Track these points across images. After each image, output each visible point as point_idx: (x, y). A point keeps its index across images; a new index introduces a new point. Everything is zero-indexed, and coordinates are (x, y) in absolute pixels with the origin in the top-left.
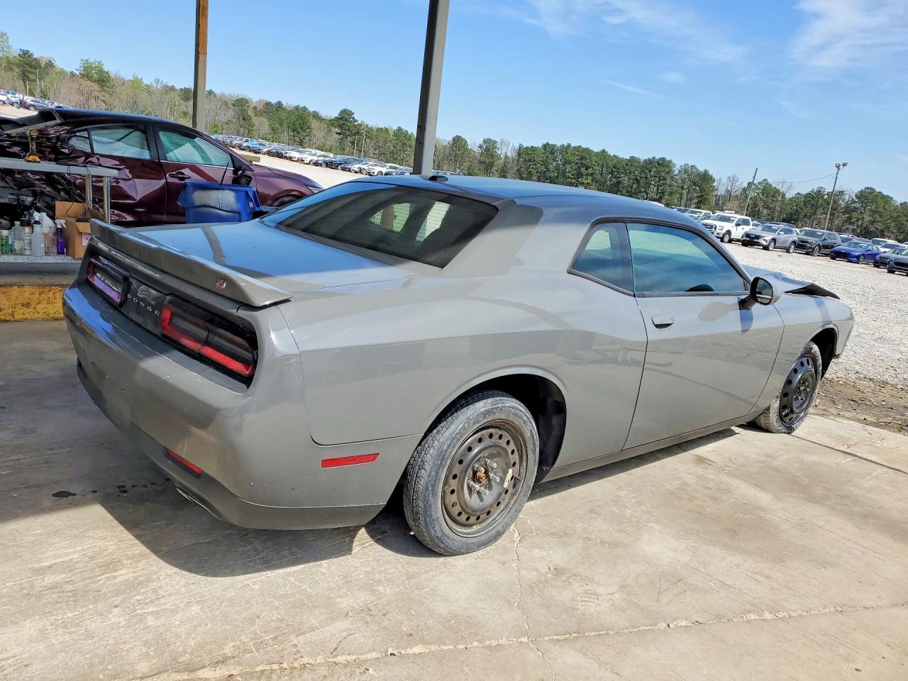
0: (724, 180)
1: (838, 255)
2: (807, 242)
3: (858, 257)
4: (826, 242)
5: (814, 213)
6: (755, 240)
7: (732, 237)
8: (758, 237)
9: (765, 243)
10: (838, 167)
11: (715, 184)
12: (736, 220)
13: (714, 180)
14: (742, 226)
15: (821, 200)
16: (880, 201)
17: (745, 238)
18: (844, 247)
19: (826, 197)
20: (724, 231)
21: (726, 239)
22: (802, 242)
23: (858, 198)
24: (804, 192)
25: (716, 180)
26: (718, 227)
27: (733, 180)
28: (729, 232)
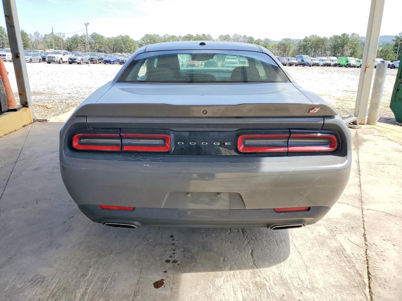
0: (33, 35)
1: (106, 62)
2: (93, 59)
3: (114, 62)
4: (100, 57)
5: (77, 46)
6: (74, 61)
7: (63, 61)
8: (75, 59)
9: (78, 61)
10: (85, 24)
11: (29, 37)
12: (62, 53)
13: (28, 35)
14: (66, 55)
15: (78, 40)
16: (100, 38)
17: (70, 60)
18: (107, 59)
19: (80, 38)
20: (59, 59)
21: (61, 62)
22: (91, 58)
23: (92, 38)
24: (70, 37)
25: (29, 34)
26: (56, 58)
27: (37, 34)
28: (61, 59)
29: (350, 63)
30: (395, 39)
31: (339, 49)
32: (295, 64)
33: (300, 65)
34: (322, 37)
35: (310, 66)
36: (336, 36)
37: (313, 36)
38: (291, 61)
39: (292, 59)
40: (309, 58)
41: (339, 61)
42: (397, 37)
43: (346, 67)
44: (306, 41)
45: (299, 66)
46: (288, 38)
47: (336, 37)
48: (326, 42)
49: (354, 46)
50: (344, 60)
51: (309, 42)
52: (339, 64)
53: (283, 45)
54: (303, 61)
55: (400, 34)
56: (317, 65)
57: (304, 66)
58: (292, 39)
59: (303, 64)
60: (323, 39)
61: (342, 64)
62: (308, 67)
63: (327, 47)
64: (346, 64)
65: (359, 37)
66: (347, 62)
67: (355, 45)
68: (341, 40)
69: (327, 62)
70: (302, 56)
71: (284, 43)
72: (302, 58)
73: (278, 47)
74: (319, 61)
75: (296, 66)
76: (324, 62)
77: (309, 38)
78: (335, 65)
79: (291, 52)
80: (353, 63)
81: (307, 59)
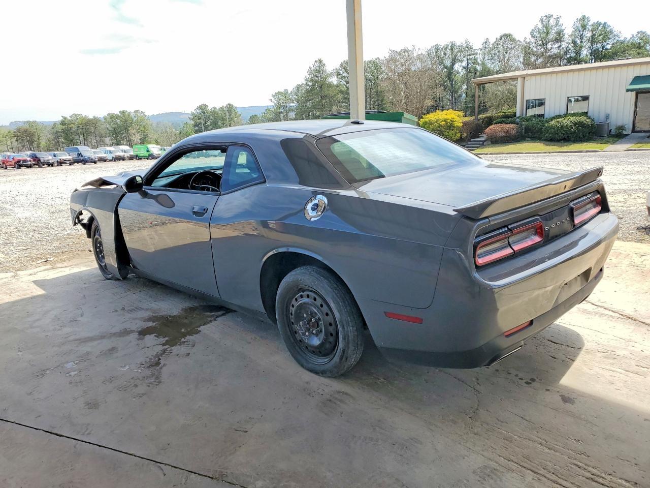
29: (152, 152)
30: (192, 117)
31: (123, 134)
32: (68, 162)
33: (78, 162)
34: (91, 117)
35: (95, 163)
36: (113, 114)
37: (76, 115)
38: (60, 158)
39: (61, 155)
40: (89, 149)
41: (136, 152)
42: (193, 114)
43: (148, 159)
44: (65, 124)
45: (76, 164)
46: (31, 120)
47: (113, 117)
48: (99, 124)
49: (142, 129)
50: (142, 149)
51: (73, 125)
52: (137, 156)
53: (26, 132)
54: (82, 156)
55: (195, 110)
56: (104, 160)
57: (85, 164)
58: (38, 120)
59: (83, 160)
60: (92, 120)
61: (142, 155)
62: (93, 165)
63: (102, 132)
64: (147, 154)
65: (145, 116)
66: (148, 151)
67: (144, 127)
68: (121, 121)
69: (118, 154)
70: (77, 148)
71: (25, 128)
72: (79, 151)
73: (17, 136)
74: (105, 153)
75: (70, 165)
76: (113, 155)
77: (69, 118)
78: (131, 158)
79: (43, 143)
80: (157, 153)
81: (87, 151)
